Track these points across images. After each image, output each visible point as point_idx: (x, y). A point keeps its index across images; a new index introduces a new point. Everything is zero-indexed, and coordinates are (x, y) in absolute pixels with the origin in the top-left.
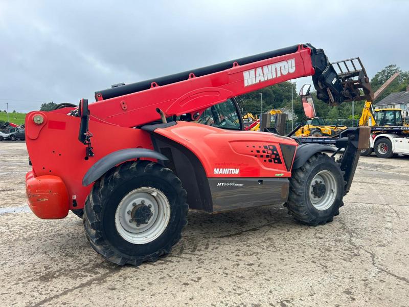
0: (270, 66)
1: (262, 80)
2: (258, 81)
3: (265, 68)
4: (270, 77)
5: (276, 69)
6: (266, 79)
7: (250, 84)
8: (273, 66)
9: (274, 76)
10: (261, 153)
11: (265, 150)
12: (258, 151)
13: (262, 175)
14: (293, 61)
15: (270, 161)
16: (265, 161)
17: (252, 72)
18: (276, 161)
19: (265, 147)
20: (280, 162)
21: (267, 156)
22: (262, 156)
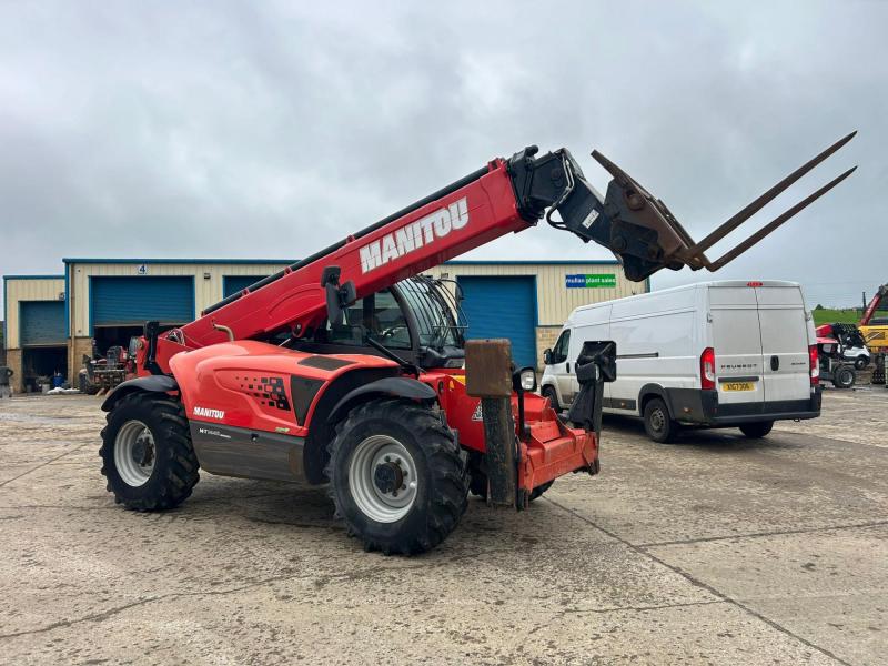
0: (409, 228)
1: (395, 255)
2: (386, 261)
3: (400, 234)
4: (410, 249)
5: (422, 230)
6: (402, 253)
7: (372, 267)
8: (417, 226)
9: (419, 244)
10: (255, 390)
11: (263, 385)
12: (251, 387)
13: (255, 425)
14: (463, 203)
15: (271, 404)
16: (263, 403)
17: (376, 246)
18: (281, 405)
19: (264, 380)
20: (287, 407)
21: (265, 396)
22: (257, 395)
